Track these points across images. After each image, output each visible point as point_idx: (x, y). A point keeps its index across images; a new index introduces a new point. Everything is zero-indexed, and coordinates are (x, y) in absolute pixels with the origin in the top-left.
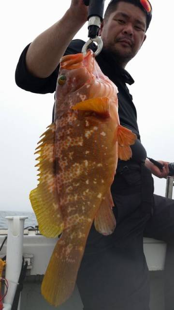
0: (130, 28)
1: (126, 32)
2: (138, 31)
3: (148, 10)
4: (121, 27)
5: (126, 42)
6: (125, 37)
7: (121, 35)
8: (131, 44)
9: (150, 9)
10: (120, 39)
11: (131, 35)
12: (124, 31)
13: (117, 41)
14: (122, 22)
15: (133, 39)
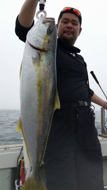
0: (70, 25)
1: (68, 27)
2: (75, 26)
3: (79, 14)
4: (65, 25)
5: (69, 32)
6: (68, 29)
7: (66, 29)
8: (72, 32)
9: (80, 14)
10: (65, 31)
11: (71, 28)
12: (67, 27)
13: (65, 32)
14: (65, 23)
15: (72, 30)
